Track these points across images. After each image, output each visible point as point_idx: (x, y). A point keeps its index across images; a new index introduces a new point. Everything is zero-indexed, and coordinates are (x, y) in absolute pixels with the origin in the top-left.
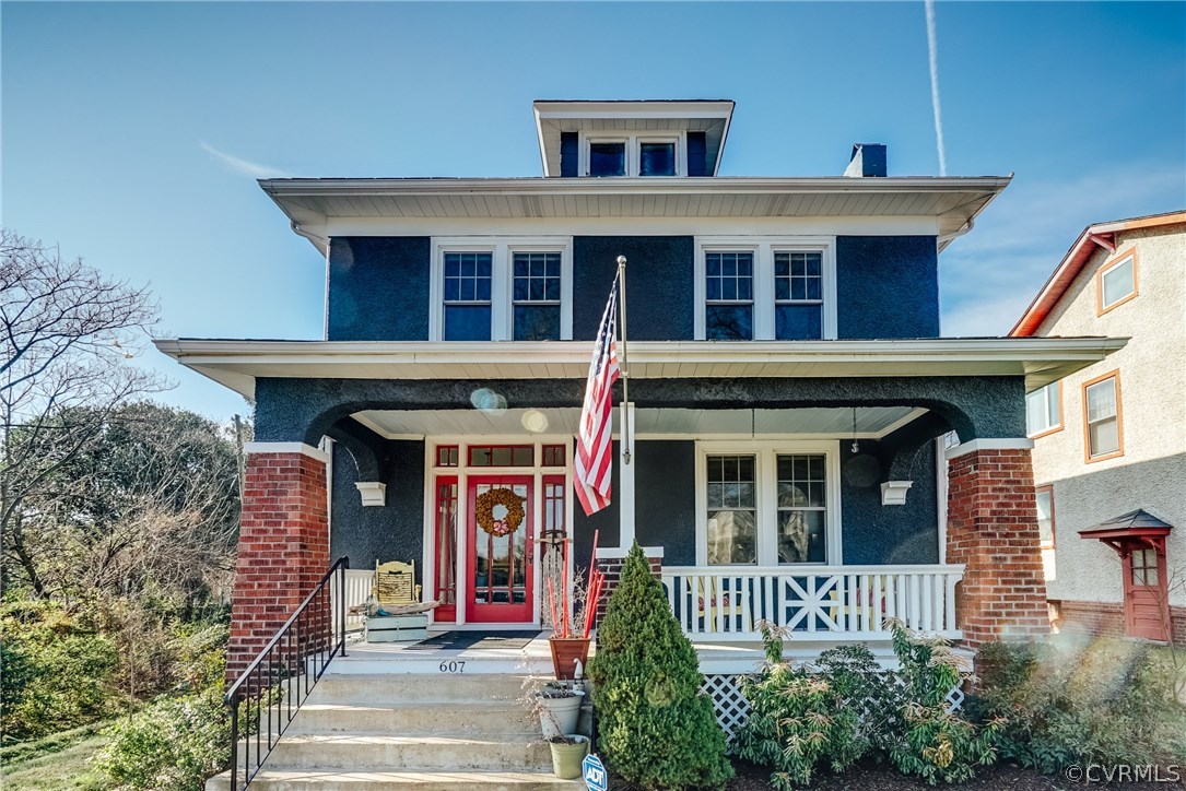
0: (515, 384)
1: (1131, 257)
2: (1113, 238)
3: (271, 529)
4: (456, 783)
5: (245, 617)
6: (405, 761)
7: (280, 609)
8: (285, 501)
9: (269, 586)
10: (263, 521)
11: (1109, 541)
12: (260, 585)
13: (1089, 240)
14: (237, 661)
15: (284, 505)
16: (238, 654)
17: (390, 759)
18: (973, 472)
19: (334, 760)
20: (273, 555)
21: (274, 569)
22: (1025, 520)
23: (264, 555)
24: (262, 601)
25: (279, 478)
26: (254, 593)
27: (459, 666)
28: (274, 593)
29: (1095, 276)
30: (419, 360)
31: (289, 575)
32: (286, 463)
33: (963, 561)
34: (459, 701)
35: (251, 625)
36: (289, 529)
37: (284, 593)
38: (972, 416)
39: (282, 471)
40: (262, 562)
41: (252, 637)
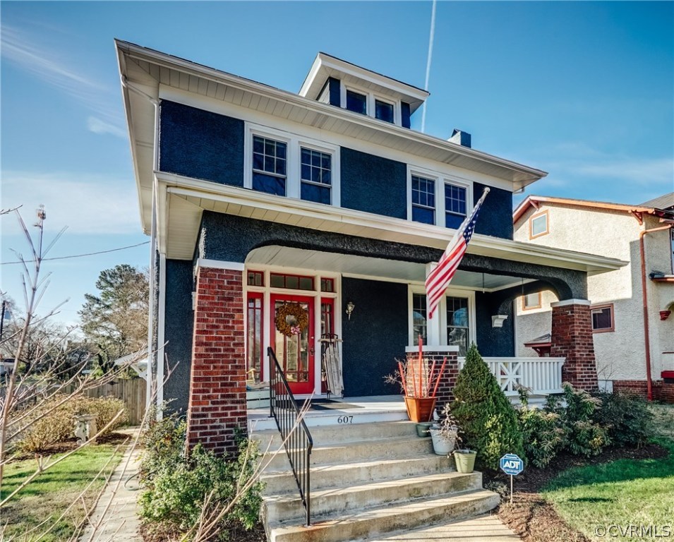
0: (379, 243)
1: (546, 214)
2: (538, 203)
3: (221, 325)
4: (420, 483)
5: (204, 391)
6: (373, 476)
7: (232, 384)
8: (232, 305)
9: (222, 367)
10: (215, 319)
11: (535, 348)
12: (215, 367)
13: (529, 202)
14: (199, 425)
15: (231, 308)
16: (199, 419)
17: (364, 476)
18: (570, 314)
19: (329, 482)
20: (225, 344)
21: (226, 355)
22: (589, 337)
23: (216, 344)
24: (217, 379)
25: (227, 288)
26: (211, 373)
27: (350, 419)
28: (227, 373)
29: (528, 220)
30: (344, 221)
31: (237, 359)
32: (232, 277)
33: (564, 356)
34: (369, 439)
35: (209, 397)
36: (236, 326)
37: (234, 373)
38: (572, 288)
39: (228, 283)
40: (215, 350)
41: (210, 405)
